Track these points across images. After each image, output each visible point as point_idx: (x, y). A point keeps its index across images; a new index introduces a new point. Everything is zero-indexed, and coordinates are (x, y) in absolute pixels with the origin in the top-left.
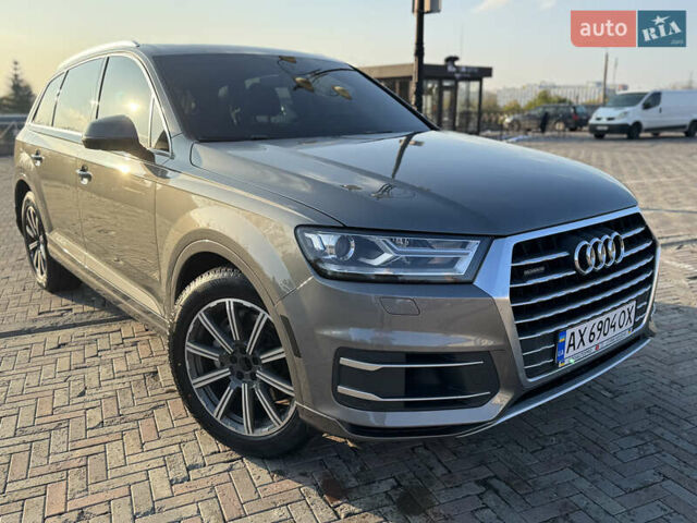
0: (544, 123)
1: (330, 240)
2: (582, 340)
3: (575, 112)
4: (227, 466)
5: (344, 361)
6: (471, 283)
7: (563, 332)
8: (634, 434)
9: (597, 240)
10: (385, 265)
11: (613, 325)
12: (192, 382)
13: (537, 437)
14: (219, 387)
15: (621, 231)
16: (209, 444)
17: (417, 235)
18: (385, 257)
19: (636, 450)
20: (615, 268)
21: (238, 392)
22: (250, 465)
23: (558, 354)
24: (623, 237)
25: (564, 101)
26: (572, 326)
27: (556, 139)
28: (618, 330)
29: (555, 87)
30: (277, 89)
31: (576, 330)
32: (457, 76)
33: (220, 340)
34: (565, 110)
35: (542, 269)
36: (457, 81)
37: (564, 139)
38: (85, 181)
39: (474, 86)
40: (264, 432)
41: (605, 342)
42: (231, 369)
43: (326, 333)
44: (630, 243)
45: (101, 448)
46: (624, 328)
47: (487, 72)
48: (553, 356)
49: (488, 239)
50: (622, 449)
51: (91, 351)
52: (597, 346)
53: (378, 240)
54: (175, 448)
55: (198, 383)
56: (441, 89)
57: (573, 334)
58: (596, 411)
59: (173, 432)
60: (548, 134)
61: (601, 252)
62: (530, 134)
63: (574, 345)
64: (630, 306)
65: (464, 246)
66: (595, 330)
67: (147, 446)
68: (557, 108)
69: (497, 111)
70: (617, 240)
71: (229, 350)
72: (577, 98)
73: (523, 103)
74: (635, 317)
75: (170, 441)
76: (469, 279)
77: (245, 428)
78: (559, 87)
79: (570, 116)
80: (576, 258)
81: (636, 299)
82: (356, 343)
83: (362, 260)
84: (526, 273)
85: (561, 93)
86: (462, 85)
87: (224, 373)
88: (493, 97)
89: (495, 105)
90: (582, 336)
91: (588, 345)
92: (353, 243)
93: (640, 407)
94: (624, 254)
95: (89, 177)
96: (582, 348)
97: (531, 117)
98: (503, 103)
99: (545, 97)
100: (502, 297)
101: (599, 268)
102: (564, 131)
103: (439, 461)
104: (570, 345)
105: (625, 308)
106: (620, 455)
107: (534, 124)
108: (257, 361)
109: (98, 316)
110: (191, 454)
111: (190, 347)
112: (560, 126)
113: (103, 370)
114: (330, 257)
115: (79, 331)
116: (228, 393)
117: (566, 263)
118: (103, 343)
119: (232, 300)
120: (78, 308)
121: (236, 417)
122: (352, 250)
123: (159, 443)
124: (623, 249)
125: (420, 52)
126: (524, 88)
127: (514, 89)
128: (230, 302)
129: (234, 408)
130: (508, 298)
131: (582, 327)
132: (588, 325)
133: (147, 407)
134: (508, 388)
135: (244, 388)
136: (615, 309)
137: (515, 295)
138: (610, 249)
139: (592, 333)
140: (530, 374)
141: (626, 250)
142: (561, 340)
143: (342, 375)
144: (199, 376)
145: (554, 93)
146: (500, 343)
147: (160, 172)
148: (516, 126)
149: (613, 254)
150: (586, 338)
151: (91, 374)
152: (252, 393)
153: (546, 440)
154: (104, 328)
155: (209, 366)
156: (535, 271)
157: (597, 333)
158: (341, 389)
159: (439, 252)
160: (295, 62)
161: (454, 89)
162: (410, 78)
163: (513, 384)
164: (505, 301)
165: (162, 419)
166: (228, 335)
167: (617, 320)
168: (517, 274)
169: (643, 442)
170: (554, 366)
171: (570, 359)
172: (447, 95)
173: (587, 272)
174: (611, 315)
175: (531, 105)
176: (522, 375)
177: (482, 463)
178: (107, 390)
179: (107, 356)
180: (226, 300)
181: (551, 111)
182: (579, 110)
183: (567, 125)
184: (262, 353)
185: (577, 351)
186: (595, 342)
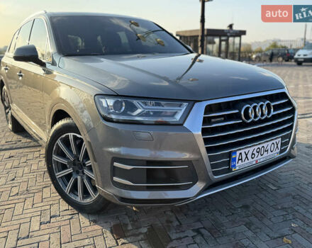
0: (272, 57)
1: (111, 102)
2: (246, 158)
3: (288, 52)
4: (70, 217)
5: (116, 164)
6: (182, 125)
7: (235, 152)
8: (283, 209)
10: (139, 115)
12: (56, 174)
13: (231, 208)
14: (68, 177)
15: (272, 101)
16: (64, 205)
17: (158, 99)
18: (139, 111)
19: (282, 217)
20: (267, 120)
21: (77, 179)
22: (81, 216)
23: (232, 164)
24: (272, 104)
25: (285, 47)
26: (240, 149)
27: (278, 65)
28: (270, 153)
29: (280, 41)
31: (242, 151)
32: (228, 34)
33: (68, 155)
34: (283, 51)
35: (223, 119)
36: (228, 37)
37: (282, 65)
38: (20, 78)
39: (237, 40)
40: (88, 200)
41: (261, 159)
42: (73, 169)
43: (110, 149)
44: (276, 108)
45: (13, 205)
46: (274, 152)
47: (243, 33)
48: (229, 165)
49: (192, 103)
50: (274, 216)
51: (23, 160)
52: (257, 161)
53: (135, 102)
54: (48, 207)
55: (59, 175)
56: (221, 41)
57: (241, 154)
59: (50, 199)
60: (273, 63)
61: (259, 112)
62: (265, 63)
63: (241, 159)
64: (277, 140)
65: (180, 106)
66: (255, 152)
67: (35, 206)
68: (279, 50)
69: (250, 52)
70: (268, 106)
71: (72, 159)
72: (291, 46)
73: (264, 49)
74: (281, 147)
75: (46, 203)
76: (181, 123)
77: (79, 198)
78: (283, 41)
79: (285, 54)
80: (242, 113)
81: (281, 137)
82: (123, 155)
83: (129, 112)
84: (213, 120)
85: (283, 44)
86: (231, 39)
87: (70, 170)
88: (249, 46)
89: (250, 48)
90: (247, 155)
91: (250, 160)
92: (124, 104)
93: (289, 195)
94: (273, 113)
95: (21, 76)
96: (247, 161)
97: (266, 55)
98: (254, 49)
99: (275, 46)
100: (198, 133)
101: (257, 119)
102: (282, 61)
103: (177, 218)
104: (239, 160)
105: (274, 141)
106: (272, 219)
107: (267, 58)
108: (84, 165)
109: (32, 144)
110: (54, 210)
111: (55, 158)
112: (281, 59)
113: (26, 169)
114: (111, 111)
115: (21, 151)
116: (72, 180)
117: (237, 116)
118: (30, 156)
120: (24, 140)
121: (76, 193)
122: (124, 108)
123: (42, 204)
124: (272, 110)
125: (203, 21)
126: (265, 42)
127: (260, 42)
128: (71, 135)
129: (74, 188)
130: (200, 133)
131: (247, 150)
132: (251, 149)
133: (41, 187)
134: (203, 181)
135: (79, 178)
136: (267, 141)
137: (204, 131)
138: (264, 109)
139: (253, 154)
140: (215, 173)
141: (274, 111)
142: (233, 157)
143: (115, 171)
144: (59, 171)
145: (279, 44)
146: (197, 157)
147: (48, 72)
148: (257, 60)
149: (266, 112)
150: (249, 156)
151: (20, 171)
152: (82, 180)
153: (235, 210)
154: (33, 150)
155: (64, 167)
156: (217, 120)
157: (256, 154)
158: (115, 179)
159: (166, 108)
161: (227, 41)
162: (198, 36)
163: (207, 179)
164: (199, 135)
165: (47, 193)
166: (71, 151)
167: (269, 147)
168: (206, 121)
169: (285, 213)
170: (229, 170)
171: (239, 166)
172: (223, 43)
173: (249, 121)
174: (265, 145)
175: (268, 50)
176: (210, 174)
177: (199, 220)
178: (25, 178)
179: (31, 162)
180: (69, 134)
181: (275, 51)
182: (290, 51)
183: (283, 59)
184: (86, 161)
185: (243, 163)
186: (255, 159)
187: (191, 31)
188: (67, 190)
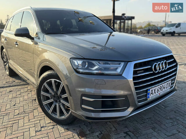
0: (149, 31)
1: (80, 62)
2: (155, 92)
4: (52, 127)
5: (84, 98)
6: (121, 75)
7: (150, 89)
8: (170, 119)
9: (160, 63)
10: (96, 70)
11: (165, 87)
12: (43, 103)
13: (142, 119)
14: (51, 104)
15: (167, 60)
16: (48, 120)
17: (106, 61)
18: (96, 67)
19: (171, 124)
20: (165, 71)
21: (56, 106)
22: (59, 127)
23: (148, 96)
24: (167, 62)
25: (154, 26)
26: (152, 88)
27: (152, 36)
28: (166, 89)
29: (152, 22)
30: (72, 20)
31: (153, 89)
32: (125, 19)
33: (50, 91)
34: (154, 28)
35: (143, 71)
36: (125, 20)
37: (154, 36)
38: (17, 46)
39: (130, 21)
40: (63, 117)
41: (162, 93)
42: (54, 99)
43: (80, 89)
44: (170, 64)
45: (17, 121)
46: (168, 88)
47: (133, 18)
48: (146, 97)
49: (127, 62)
50: (167, 123)
51: (18, 93)
52: (159, 94)
53: (94, 62)
54: (38, 121)
55: (45, 103)
56: (120, 23)
57: (152, 90)
58: (160, 112)
59: (39, 117)
60: (150, 34)
61: (161, 66)
62: (145, 34)
63: (152, 93)
64: (169, 82)
65: (120, 64)
66: (159, 89)
67: (31, 121)
68: (152, 27)
69: (136, 28)
70: (165, 63)
71: (53, 94)
72: (158, 25)
73: (143, 26)
74: (171, 85)
75: (37, 119)
76: (121, 74)
77: (57, 116)
78: (153, 22)
79: (156, 30)
80: (153, 68)
81: (171, 80)
82: (87, 93)
83: (90, 68)
84: (138, 72)
85: (153, 24)
86: (126, 21)
87: (51, 100)
88: (135, 25)
89: (136, 27)
90: (155, 91)
91: (157, 93)
92: (87, 63)
93: (172, 111)
94: (168, 67)
95: (17, 44)
96: (155, 94)
97: (145, 30)
98: (138, 26)
99: (149, 25)
100: (131, 79)
101: (160, 71)
102: (154, 34)
103: (114, 126)
104: (151, 94)
105: (168, 83)
106: (166, 125)
107: (146, 32)
108: (61, 97)
109: (22, 83)
110: (42, 123)
111: (42, 93)
112: (153, 32)
113: (21, 98)
114: (80, 67)
115: (16, 87)
116: (53, 106)
117: (150, 69)
118: (22, 91)
119: (54, 80)
120: (17, 81)
121: (55, 113)
122: (87, 65)
123: (34, 120)
124: (167, 65)
125: (114, 12)
126: (143, 22)
127: (141, 23)
128: (53, 80)
129: (55, 110)
130: (132, 79)
131: (155, 88)
132: (157, 87)
133: (32, 109)
134: (132, 106)
135: (57, 105)
136: (165, 83)
137: (134, 79)
138: (163, 65)
139: (158, 90)
140: (139, 102)
141: (168, 66)
142: (149, 92)
143: (83, 102)
144: (45, 101)
145: (151, 24)
146: (129, 93)
147: (36, 43)
148: (141, 32)
149: (164, 67)
150: (156, 91)
151: (18, 100)
152: (59, 106)
153: (145, 120)
154: (23, 87)
155: (48, 98)
156: (141, 72)
157: (159, 90)
158: (83, 106)
159: (112, 66)
160: (79, 14)
161: (124, 22)
162: (111, 19)
163: (134, 105)
164: (131, 81)
165: (36, 113)
166: (53, 89)
167: (165, 86)
168: (135, 73)
169: (173, 121)
170: (146, 99)
171: (151, 97)
172: (122, 24)
173: (156, 72)
174: (164, 85)
175: (145, 27)
176: (137, 102)
177: (126, 127)
178: (21, 104)
179: (23, 94)
180: (52, 80)
181: (150, 28)
182: (158, 28)
183: (155, 32)
184: (62, 95)
185: (153, 95)
186: (159, 93)
187: (104, 17)
188: (50, 111)
